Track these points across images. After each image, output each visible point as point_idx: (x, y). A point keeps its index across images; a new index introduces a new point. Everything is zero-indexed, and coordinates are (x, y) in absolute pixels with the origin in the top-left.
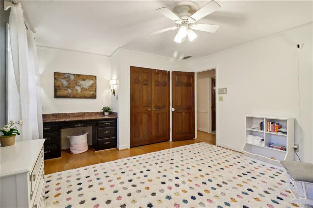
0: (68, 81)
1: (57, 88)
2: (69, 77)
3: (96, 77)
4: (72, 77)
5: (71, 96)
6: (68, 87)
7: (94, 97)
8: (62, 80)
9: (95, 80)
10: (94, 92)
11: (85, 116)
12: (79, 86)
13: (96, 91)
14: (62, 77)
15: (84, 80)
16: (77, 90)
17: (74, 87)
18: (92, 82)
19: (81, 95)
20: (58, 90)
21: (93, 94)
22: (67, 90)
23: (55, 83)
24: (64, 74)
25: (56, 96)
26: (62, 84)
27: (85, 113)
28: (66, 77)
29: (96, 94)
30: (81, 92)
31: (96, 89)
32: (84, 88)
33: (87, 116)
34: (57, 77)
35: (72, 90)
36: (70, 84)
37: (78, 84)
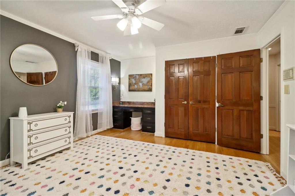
0: (135, 80)
1: (130, 85)
2: (136, 77)
3: (151, 74)
4: (137, 77)
5: (137, 90)
6: (135, 84)
7: (150, 90)
8: (132, 79)
9: (151, 77)
10: (150, 86)
11: (144, 104)
12: (141, 82)
13: (151, 85)
14: (133, 77)
15: (144, 78)
16: (140, 85)
17: (138, 84)
18: (149, 79)
19: (142, 89)
20: (130, 86)
21: (150, 88)
22: (134, 86)
23: (129, 82)
24: (133, 75)
25: (130, 90)
26: (132, 82)
27: (144, 102)
28: (134, 77)
29: (152, 88)
30: (142, 86)
31: (152, 84)
32: (144, 84)
33: (146, 105)
34: (130, 77)
35: (137, 86)
36: (136, 82)
37: (141, 81)
